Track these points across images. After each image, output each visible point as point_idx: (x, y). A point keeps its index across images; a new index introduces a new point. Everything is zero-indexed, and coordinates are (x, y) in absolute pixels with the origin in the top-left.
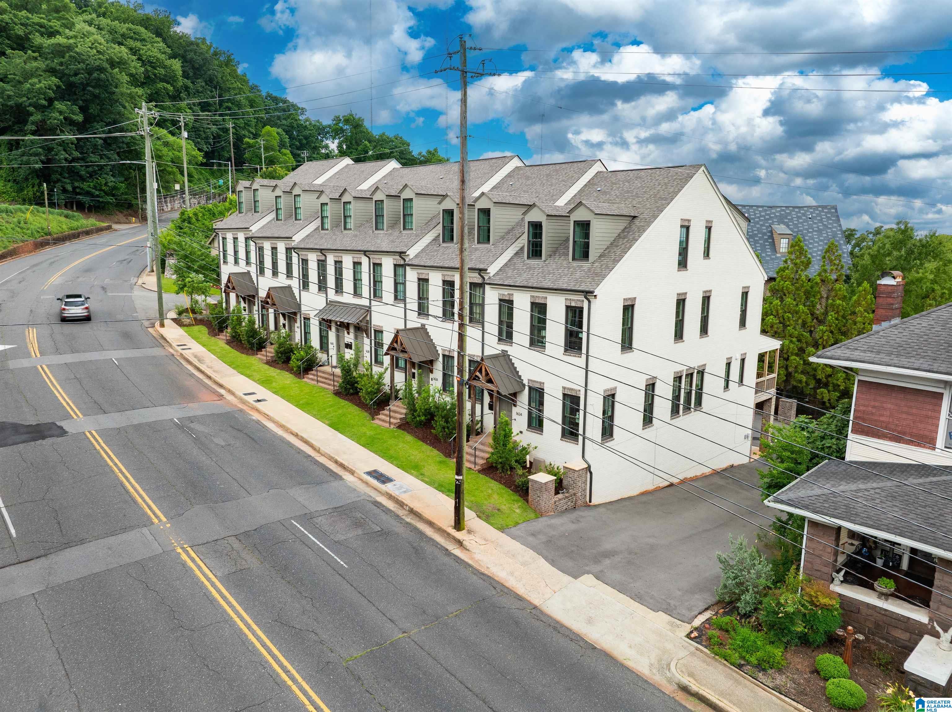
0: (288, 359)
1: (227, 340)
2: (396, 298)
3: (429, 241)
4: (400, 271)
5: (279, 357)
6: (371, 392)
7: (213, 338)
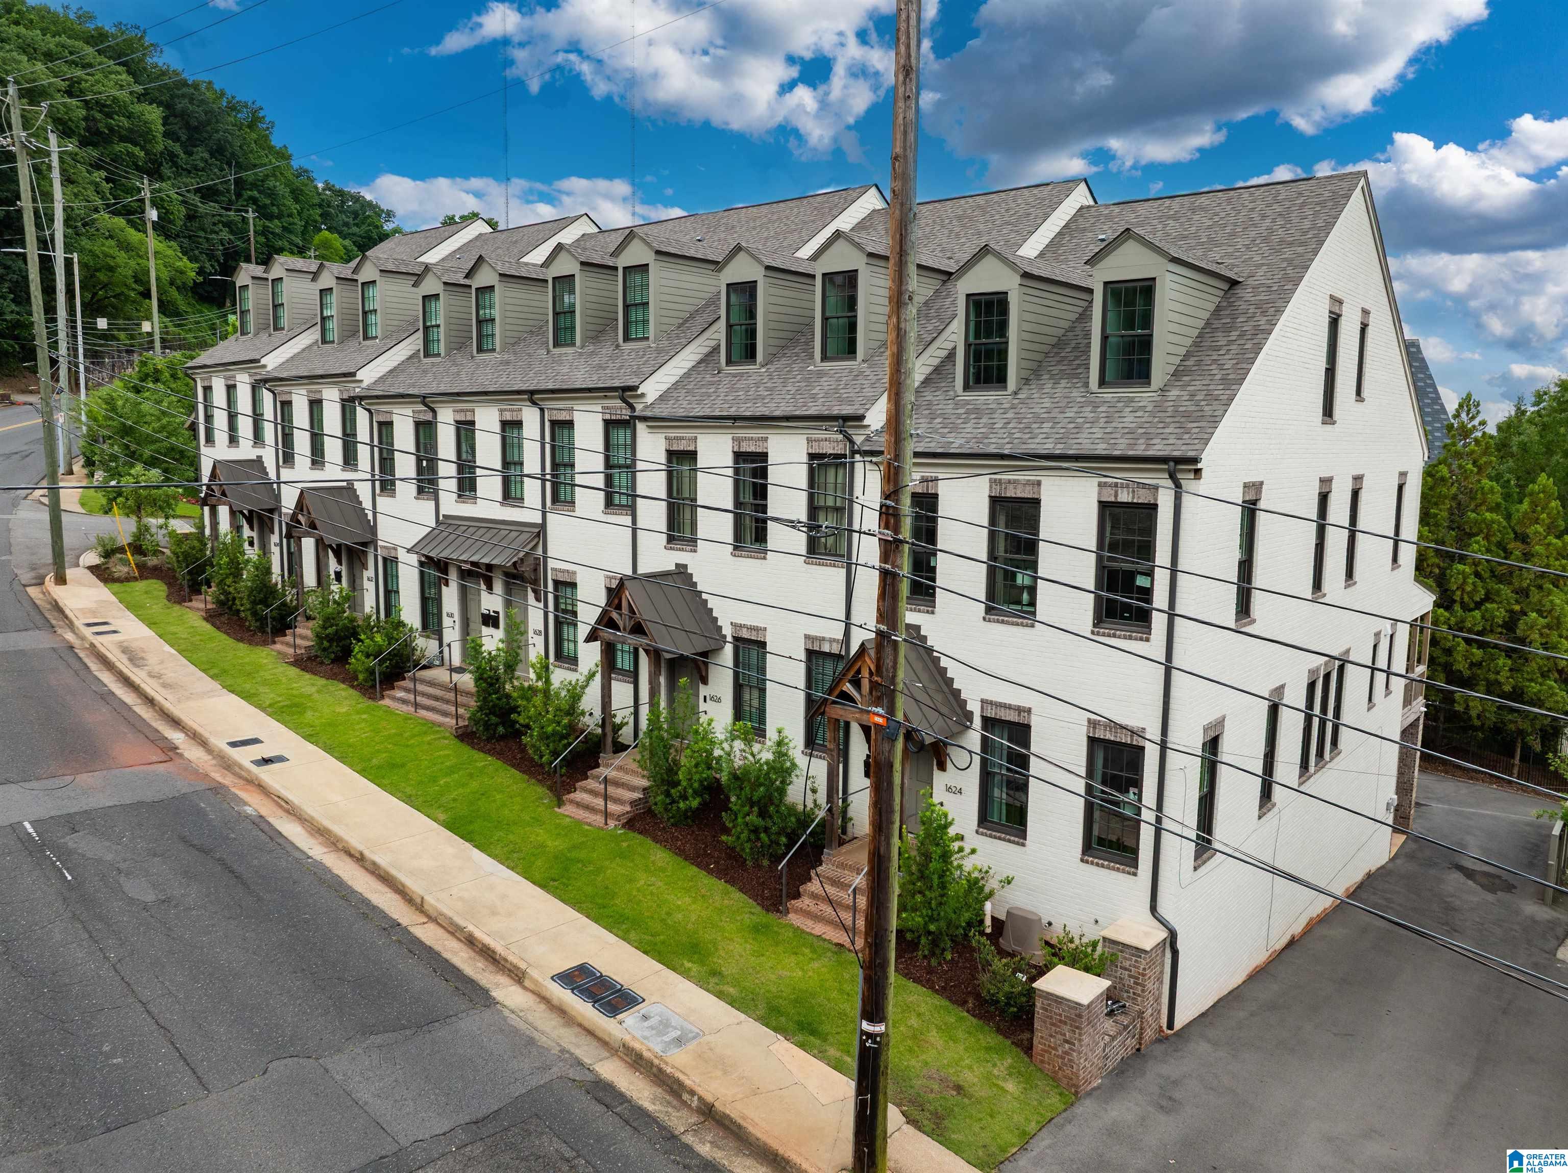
0: (347, 652)
1: (207, 611)
2: (609, 503)
3: (689, 365)
4: (621, 436)
5: (324, 650)
6: (554, 733)
7: (177, 608)
